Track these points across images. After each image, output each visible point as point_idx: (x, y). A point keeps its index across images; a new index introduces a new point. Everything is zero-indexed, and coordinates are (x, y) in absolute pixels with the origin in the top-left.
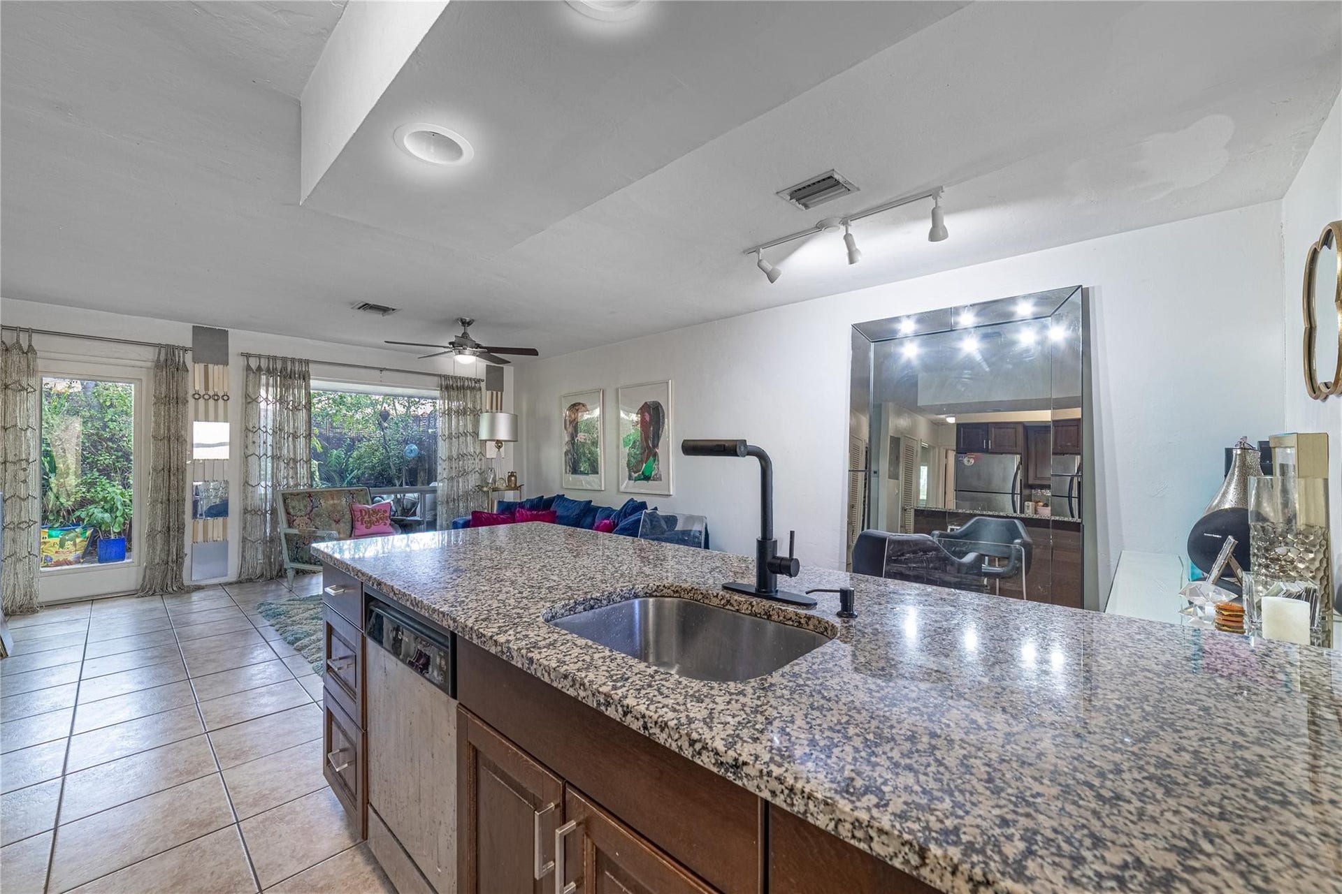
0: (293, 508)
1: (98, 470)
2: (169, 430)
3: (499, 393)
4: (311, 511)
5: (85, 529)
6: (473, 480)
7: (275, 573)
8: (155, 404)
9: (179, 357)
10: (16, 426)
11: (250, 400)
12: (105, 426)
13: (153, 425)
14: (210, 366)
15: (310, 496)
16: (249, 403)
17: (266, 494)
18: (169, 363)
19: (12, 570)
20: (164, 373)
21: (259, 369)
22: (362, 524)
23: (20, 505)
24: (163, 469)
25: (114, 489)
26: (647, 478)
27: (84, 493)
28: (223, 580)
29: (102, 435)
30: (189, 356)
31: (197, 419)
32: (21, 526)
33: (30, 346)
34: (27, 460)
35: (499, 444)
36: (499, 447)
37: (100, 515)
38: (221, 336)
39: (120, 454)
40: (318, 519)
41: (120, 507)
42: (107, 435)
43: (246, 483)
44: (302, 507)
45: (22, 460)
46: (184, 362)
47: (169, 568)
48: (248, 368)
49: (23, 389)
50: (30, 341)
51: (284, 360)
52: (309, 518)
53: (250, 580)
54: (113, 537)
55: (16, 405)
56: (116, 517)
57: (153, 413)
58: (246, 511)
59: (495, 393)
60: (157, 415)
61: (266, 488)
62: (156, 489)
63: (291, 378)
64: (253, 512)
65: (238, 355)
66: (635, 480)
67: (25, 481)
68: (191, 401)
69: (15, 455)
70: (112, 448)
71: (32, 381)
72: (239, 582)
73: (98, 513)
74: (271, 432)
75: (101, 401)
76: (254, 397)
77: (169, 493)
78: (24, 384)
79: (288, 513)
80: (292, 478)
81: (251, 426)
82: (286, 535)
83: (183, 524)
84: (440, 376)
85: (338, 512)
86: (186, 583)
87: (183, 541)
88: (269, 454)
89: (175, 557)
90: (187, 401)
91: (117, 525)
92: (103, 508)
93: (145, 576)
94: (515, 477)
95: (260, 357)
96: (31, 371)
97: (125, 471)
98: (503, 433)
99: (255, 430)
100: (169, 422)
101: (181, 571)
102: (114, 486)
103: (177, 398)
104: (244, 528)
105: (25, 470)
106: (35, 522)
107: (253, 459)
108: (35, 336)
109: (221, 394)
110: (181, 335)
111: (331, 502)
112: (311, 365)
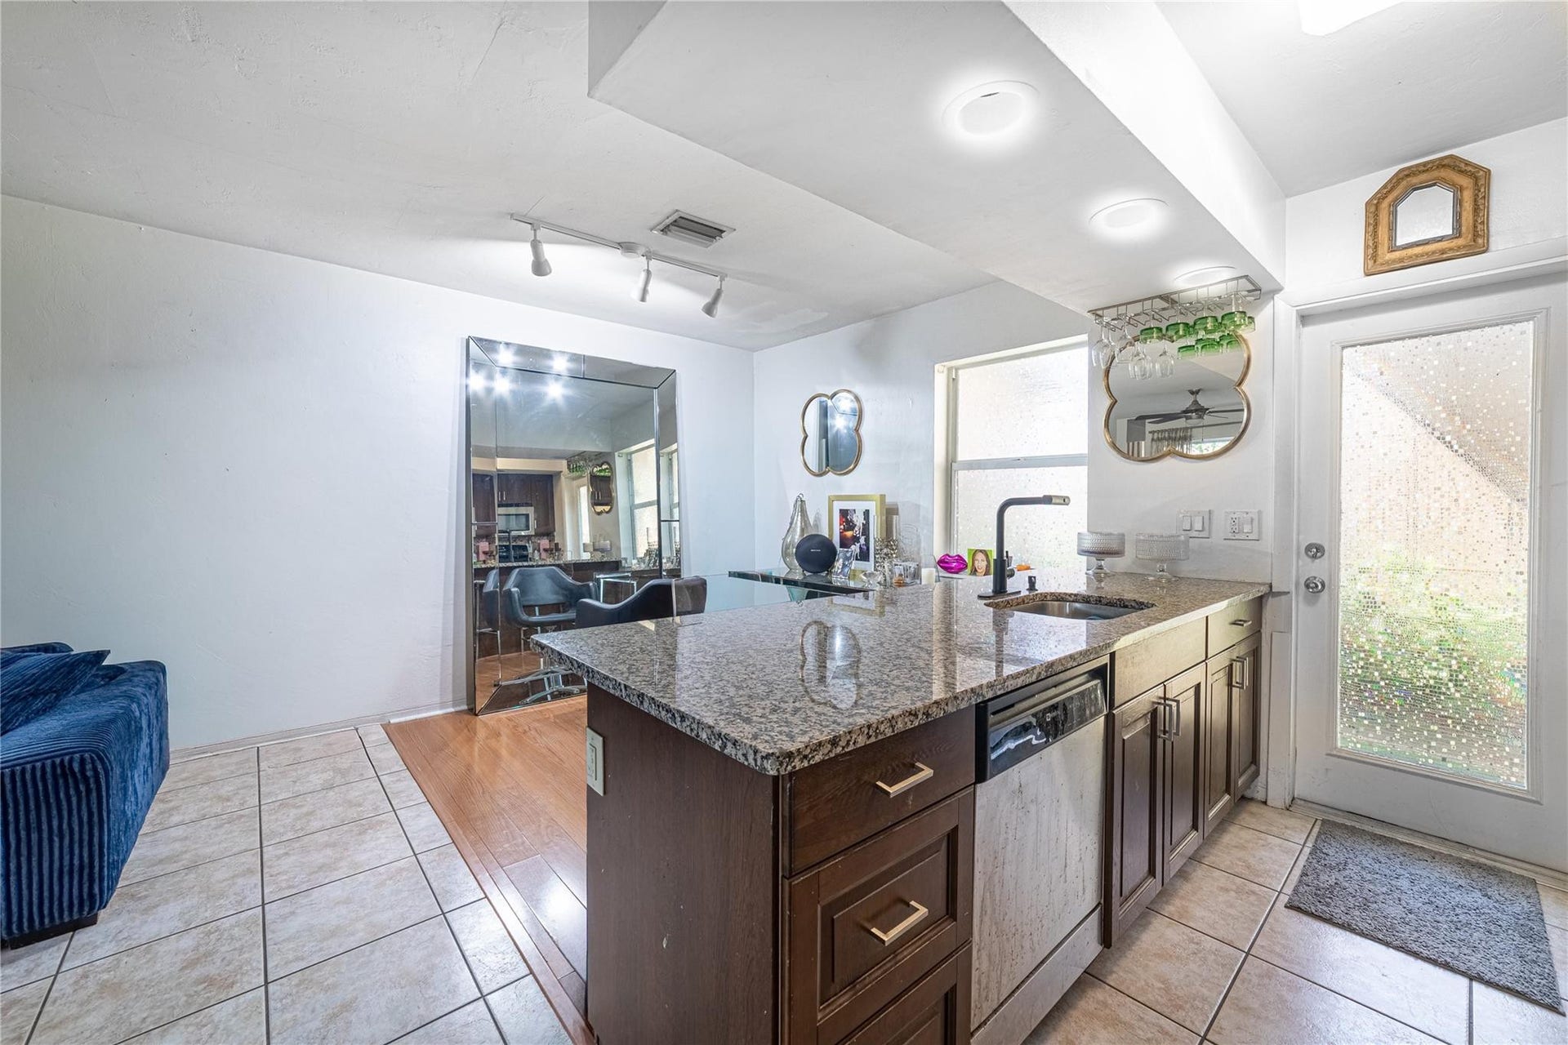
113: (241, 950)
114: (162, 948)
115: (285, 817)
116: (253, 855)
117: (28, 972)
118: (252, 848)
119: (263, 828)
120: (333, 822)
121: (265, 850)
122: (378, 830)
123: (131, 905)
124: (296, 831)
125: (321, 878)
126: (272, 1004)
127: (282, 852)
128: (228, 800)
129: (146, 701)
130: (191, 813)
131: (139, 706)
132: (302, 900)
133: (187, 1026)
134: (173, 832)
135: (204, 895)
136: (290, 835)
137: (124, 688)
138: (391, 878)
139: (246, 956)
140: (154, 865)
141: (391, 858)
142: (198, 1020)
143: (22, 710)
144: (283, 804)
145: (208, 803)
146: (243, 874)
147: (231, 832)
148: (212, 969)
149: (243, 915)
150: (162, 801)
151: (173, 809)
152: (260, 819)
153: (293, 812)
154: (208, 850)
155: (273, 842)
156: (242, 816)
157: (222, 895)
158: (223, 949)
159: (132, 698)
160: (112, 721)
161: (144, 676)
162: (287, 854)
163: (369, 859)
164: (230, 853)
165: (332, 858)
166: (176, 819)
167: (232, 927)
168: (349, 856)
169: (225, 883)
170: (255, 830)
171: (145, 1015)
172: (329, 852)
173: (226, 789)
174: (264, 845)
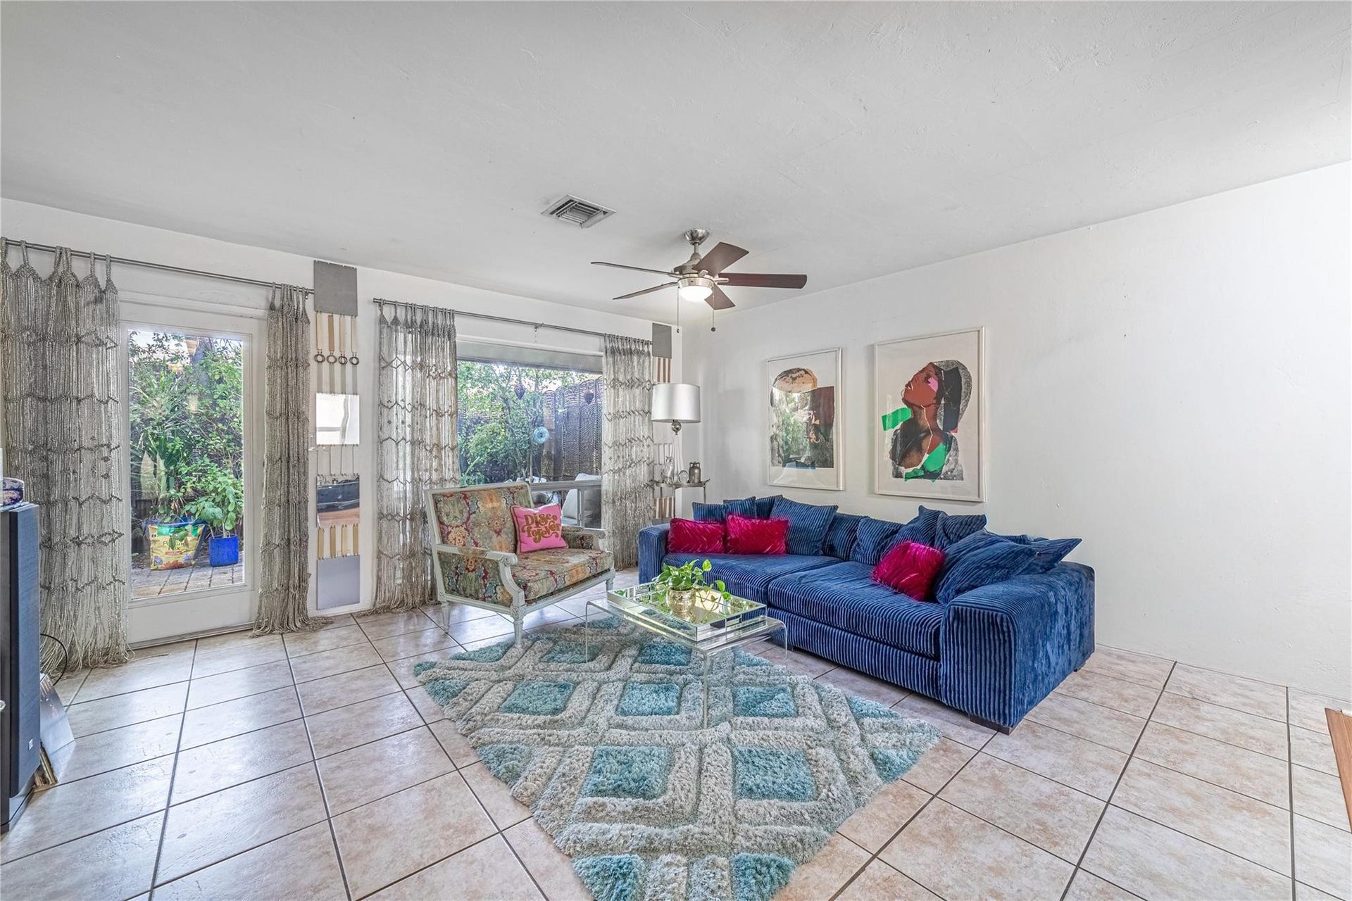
0: (447, 515)
1: (209, 456)
2: (287, 403)
3: (667, 360)
4: (468, 519)
5: (195, 525)
6: (642, 473)
7: (417, 599)
8: (270, 367)
9: (298, 302)
10: (92, 396)
11: (383, 365)
12: (215, 404)
13: (267, 396)
14: (336, 317)
15: (465, 498)
16: (383, 368)
17: (405, 492)
18: (286, 308)
19: (93, 602)
20: (280, 324)
21: (396, 321)
22: (529, 536)
23: (102, 510)
24: (280, 458)
25: (225, 479)
26: (933, 476)
27: (194, 483)
28: (353, 608)
29: (212, 415)
30: (310, 303)
31: (320, 391)
32: (103, 539)
33: (109, 281)
34: (108, 446)
35: (677, 425)
36: (677, 430)
37: (211, 510)
38: (349, 275)
39: (231, 437)
40: (476, 530)
41: (232, 501)
42: (218, 416)
43: (381, 477)
44: (457, 514)
45: (102, 446)
46: (304, 308)
47: (291, 596)
48: (382, 320)
49: (102, 344)
50: (108, 274)
51: (425, 309)
52: (466, 529)
53: (387, 609)
54: (225, 537)
55: (91, 365)
56: (228, 512)
57: (266, 381)
58: (381, 516)
59: (662, 359)
60: (272, 383)
61: (405, 485)
62: (272, 485)
63: (433, 334)
64: (390, 517)
65: (369, 302)
66: (907, 478)
67: (107, 476)
68: (313, 364)
69: (93, 438)
70: (223, 430)
71: (112, 332)
72: (373, 613)
73: (208, 508)
74: (409, 408)
75: (210, 374)
76: (388, 361)
77: (288, 492)
78: (103, 337)
79: (441, 523)
80: (436, 470)
81: (386, 400)
82: (439, 553)
83: (306, 535)
84: (604, 335)
85: (499, 518)
86: (312, 612)
87: (306, 557)
88: (408, 438)
89: (297, 581)
90: (309, 365)
91: (229, 522)
92: (213, 501)
93: (260, 608)
94: (699, 468)
95: (395, 304)
96: (111, 318)
97: (236, 456)
98: (684, 411)
99: (390, 405)
100: (287, 393)
101: (304, 598)
102: (225, 475)
103: (297, 360)
104: (380, 538)
105: (106, 459)
106: (120, 535)
107: (389, 445)
108: (116, 270)
109: (349, 356)
110: (300, 273)
111: (490, 505)
112: (457, 318)
113: (1075, 824)
114: (1032, 780)
115: (1164, 743)
116: (1122, 757)
117: (971, 739)
118: (1124, 750)
119: (1141, 740)
120: (1208, 776)
121: (1133, 759)
122: (1257, 819)
123: (1030, 736)
124: (1168, 762)
125: (1168, 819)
126: (1073, 886)
127: (1146, 771)
128: (1126, 701)
129: (1063, 593)
130: (1096, 695)
131: (1056, 594)
132: (1140, 824)
133: (1017, 846)
134: (1078, 704)
135: (1072, 762)
136: (1161, 762)
137: (1052, 579)
138: (1244, 879)
139: (1075, 831)
140: (1054, 719)
141: (1256, 856)
142: (1025, 848)
143: (990, 575)
144: (1169, 731)
145: (1111, 695)
146: (1106, 767)
147: (1115, 728)
148: (1051, 821)
149: (1090, 799)
150: (1083, 677)
151: (1086, 686)
152: (1143, 732)
153: (1174, 743)
154: (1092, 731)
155: (1142, 757)
156: (1130, 720)
157: (1083, 772)
158: (1064, 813)
159: (1052, 587)
160: (1030, 599)
161: (1070, 575)
162: (1149, 776)
163: (1228, 839)
164: (1106, 744)
165: (1189, 809)
166: (1084, 694)
167: (1078, 802)
168: (1207, 819)
169: (1091, 765)
170: (1134, 737)
171: (1002, 815)
172: (1189, 801)
173: (1129, 692)
174: (1135, 755)
